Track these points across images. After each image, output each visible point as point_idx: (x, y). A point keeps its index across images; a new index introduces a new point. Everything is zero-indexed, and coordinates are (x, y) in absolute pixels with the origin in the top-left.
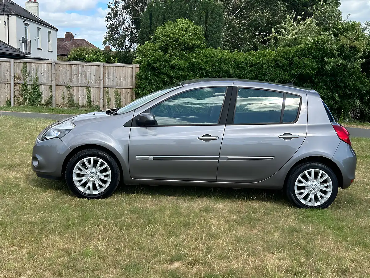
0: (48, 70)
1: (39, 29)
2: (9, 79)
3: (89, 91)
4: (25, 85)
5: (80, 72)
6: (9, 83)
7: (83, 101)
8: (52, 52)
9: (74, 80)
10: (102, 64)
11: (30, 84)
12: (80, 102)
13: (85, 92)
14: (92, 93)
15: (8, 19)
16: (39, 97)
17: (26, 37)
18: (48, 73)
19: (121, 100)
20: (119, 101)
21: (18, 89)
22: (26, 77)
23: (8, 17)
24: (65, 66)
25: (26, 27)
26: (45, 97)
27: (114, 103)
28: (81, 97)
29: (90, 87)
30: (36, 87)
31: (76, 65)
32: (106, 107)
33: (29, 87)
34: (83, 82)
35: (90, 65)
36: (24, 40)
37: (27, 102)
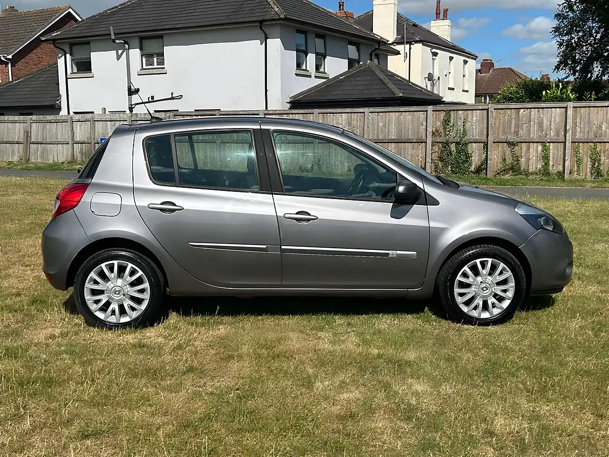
0: (483, 120)
1: (451, 58)
2: (424, 137)
3: (546, 149)
4: (446, 144)
5: (532, 120)
6: (424, 142)
7: (535, 165)
8: (467, 91)
9: (523, 133)
10: (571, 104)
11: (453, 142)
12: (531, 167)
13: (539, 151)
14: (551, 151)
15: (410, 48)
16: (468, 161)
17: (433, 72)
18: (482, 123)
19: (602, 162)
20: (596, 164)
21: (437, 150)
22: (448, 131)
23: (410, 46)
24: (509, 111)
25: (434, 57)
26: (476, 160)
27: (589, 166)
28: (532, 158)
29: (548, 142)
30: (462, 145)
31: (527, 108)
32: (574, 174)
33: (453, 147)
34: (537, 135)
35: (549, 108)
36: (430, 77)
37: (449, 169)
